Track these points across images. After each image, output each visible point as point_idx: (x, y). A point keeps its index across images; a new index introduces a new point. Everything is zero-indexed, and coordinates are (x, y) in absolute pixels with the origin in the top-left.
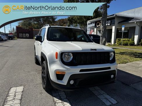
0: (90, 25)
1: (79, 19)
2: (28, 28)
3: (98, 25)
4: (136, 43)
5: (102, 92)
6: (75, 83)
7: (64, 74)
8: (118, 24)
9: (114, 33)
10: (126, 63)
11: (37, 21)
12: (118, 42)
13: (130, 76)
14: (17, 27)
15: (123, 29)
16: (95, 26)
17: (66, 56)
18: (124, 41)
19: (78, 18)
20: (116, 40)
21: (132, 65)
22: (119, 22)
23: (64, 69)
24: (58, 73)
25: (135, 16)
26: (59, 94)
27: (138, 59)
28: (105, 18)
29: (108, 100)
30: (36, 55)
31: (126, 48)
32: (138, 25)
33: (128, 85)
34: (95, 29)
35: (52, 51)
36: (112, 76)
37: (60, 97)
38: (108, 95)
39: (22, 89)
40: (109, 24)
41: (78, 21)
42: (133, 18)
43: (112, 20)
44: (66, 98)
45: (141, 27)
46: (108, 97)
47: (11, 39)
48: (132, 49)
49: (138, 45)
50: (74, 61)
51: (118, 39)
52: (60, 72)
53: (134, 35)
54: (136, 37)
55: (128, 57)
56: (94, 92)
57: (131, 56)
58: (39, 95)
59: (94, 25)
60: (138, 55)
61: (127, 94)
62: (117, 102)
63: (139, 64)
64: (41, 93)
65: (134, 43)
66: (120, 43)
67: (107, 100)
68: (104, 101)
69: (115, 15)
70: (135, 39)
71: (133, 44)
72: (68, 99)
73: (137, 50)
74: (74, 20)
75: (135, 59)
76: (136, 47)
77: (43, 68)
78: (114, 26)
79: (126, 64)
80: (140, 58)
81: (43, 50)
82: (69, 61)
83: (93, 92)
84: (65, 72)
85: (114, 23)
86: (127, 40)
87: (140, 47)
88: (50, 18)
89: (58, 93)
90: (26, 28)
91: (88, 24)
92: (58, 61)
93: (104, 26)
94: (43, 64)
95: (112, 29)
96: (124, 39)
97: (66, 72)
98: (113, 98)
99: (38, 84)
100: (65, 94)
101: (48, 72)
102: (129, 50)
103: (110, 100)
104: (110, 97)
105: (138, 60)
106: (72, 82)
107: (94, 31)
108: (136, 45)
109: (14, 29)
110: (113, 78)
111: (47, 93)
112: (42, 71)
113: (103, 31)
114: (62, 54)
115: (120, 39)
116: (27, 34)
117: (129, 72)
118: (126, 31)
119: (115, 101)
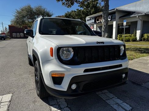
0: (89, 21)
2: (21, 27)
3: (98, 21)
4: (138, 38)
5: (111, 95)
6: (78, 87)
7: (62, 76)
8: (119, 18)
9: (115, 29)
10: (133, 59)
11: (31, 19)
12: (120, 38)
13: (140, 73)
14: (9, 26)
15: (125, 23)
16: (95, 22)
17: (65, 52)
18: (126, 36)
19: (76, 14)
20: (117, 36)
21: (139, 61)
22: (120, 17)
23: (63, 70)
24: (54, 76)
25: (136, 10)
26: (57, 102)
27: (145, 54)
28: (106, 10)
29: (121, 106)
30: (29, 54)
31: (128, 44)
32: (140, 19)
33: (140, 85)
34: (95, 25)
35: (46, 47)
36: (124, 75)
37: (59, 105)
38: (119, 99)
39: (10, 98)
40: (109, 19)
42: (135, 12)
43: (113, 14)
44: (67, 107)
45: (143, 21)
46: (119, 101)
47: (3, 39)
48: (135, 45)
49: (141, 40)
50: (76, 58)
51: (119, 36)
52: (58, 74)
53: (136, 30)
54: (138, 33)
55: (133, 53)
56: (101, 96)
57: (137, 51)
58: (31, 105)
59: (93, 21)
60: (143, 51)
61: (141, 96)
62: (131, 108)
63: (147, 60)
64: (34, 102)
65: (136, 38)
66: (121, 39)
67: (119, 105)
68: (115, 107)
69: (115, 9)
70: (137, 35)
71: (135, 40)
72: (69, 108)
73: (141, 45)
74: (71, 16)
75: (141, 54)
76: (138, 43)
77: (36, 70)
78: (114, 21)
79: (132, 61)
80: (147, 53)
81: (34, 47)
82: (69, 59)
83: (99, 96)
84: (64, 74)
85: (115, 18)
86: (129, 36)
87: (143, 42)
88: (45, 14)
89: (57, 100)
90: (19, 27)
91: (87, 21)
92: (54, 59)
93: (106, 20)
94: (36, 65)
95: (113, 25)
96: (126, 35)
97: (66, 73)
98: (125, 102)
99: (31, 90)
100: (66, 101)
101: (41, 75)
102: (132, 46)
103: (123, 106)
104: (122, 102)
105: (145, 56)
106: (74, 87)
107: (94, 28)
108: (138, 41)
109: (6, 28)
110: (124, 78)
111: (42, 101)
112: (35, 74)
113: (104, 25)
114: (59, 49)
115: (122, 35)
116: (21, 33)
117: (138, 70)
118: (128, 27)
119: (128, 106)
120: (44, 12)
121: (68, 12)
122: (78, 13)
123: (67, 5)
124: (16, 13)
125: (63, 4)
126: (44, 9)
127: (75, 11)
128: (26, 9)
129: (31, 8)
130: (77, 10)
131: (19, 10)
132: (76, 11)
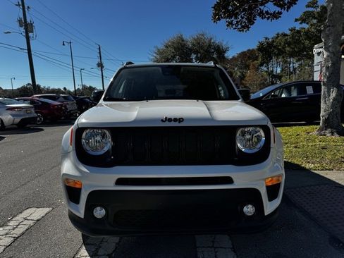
1: (289, 44)
19: (286, 40)
36: (246, 207)
37: (98, 249)
39: (43, 215)
41: (288, 49)
56: (202, 252)
82: (102, 152)
91: (315, 55)
92: (72, 150)
100: (117, 243)
113: (328, 68)
114: (80, 131)
120: (210, 45)
121: (266, 38)
122: (293, 37)
123: (240, 26)
124: (155, 55)
125: (228, 26)
126: (211, 39)
127: (285, 35)
128: (173, 43)
129: (183, 40)
130: (291, 30)
131: (161, 47)
132: (288, 32)
